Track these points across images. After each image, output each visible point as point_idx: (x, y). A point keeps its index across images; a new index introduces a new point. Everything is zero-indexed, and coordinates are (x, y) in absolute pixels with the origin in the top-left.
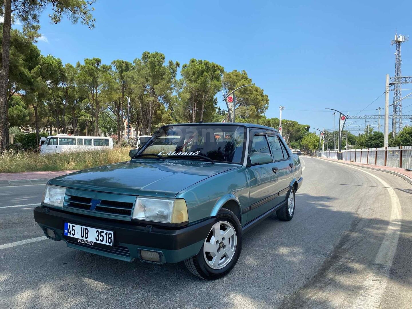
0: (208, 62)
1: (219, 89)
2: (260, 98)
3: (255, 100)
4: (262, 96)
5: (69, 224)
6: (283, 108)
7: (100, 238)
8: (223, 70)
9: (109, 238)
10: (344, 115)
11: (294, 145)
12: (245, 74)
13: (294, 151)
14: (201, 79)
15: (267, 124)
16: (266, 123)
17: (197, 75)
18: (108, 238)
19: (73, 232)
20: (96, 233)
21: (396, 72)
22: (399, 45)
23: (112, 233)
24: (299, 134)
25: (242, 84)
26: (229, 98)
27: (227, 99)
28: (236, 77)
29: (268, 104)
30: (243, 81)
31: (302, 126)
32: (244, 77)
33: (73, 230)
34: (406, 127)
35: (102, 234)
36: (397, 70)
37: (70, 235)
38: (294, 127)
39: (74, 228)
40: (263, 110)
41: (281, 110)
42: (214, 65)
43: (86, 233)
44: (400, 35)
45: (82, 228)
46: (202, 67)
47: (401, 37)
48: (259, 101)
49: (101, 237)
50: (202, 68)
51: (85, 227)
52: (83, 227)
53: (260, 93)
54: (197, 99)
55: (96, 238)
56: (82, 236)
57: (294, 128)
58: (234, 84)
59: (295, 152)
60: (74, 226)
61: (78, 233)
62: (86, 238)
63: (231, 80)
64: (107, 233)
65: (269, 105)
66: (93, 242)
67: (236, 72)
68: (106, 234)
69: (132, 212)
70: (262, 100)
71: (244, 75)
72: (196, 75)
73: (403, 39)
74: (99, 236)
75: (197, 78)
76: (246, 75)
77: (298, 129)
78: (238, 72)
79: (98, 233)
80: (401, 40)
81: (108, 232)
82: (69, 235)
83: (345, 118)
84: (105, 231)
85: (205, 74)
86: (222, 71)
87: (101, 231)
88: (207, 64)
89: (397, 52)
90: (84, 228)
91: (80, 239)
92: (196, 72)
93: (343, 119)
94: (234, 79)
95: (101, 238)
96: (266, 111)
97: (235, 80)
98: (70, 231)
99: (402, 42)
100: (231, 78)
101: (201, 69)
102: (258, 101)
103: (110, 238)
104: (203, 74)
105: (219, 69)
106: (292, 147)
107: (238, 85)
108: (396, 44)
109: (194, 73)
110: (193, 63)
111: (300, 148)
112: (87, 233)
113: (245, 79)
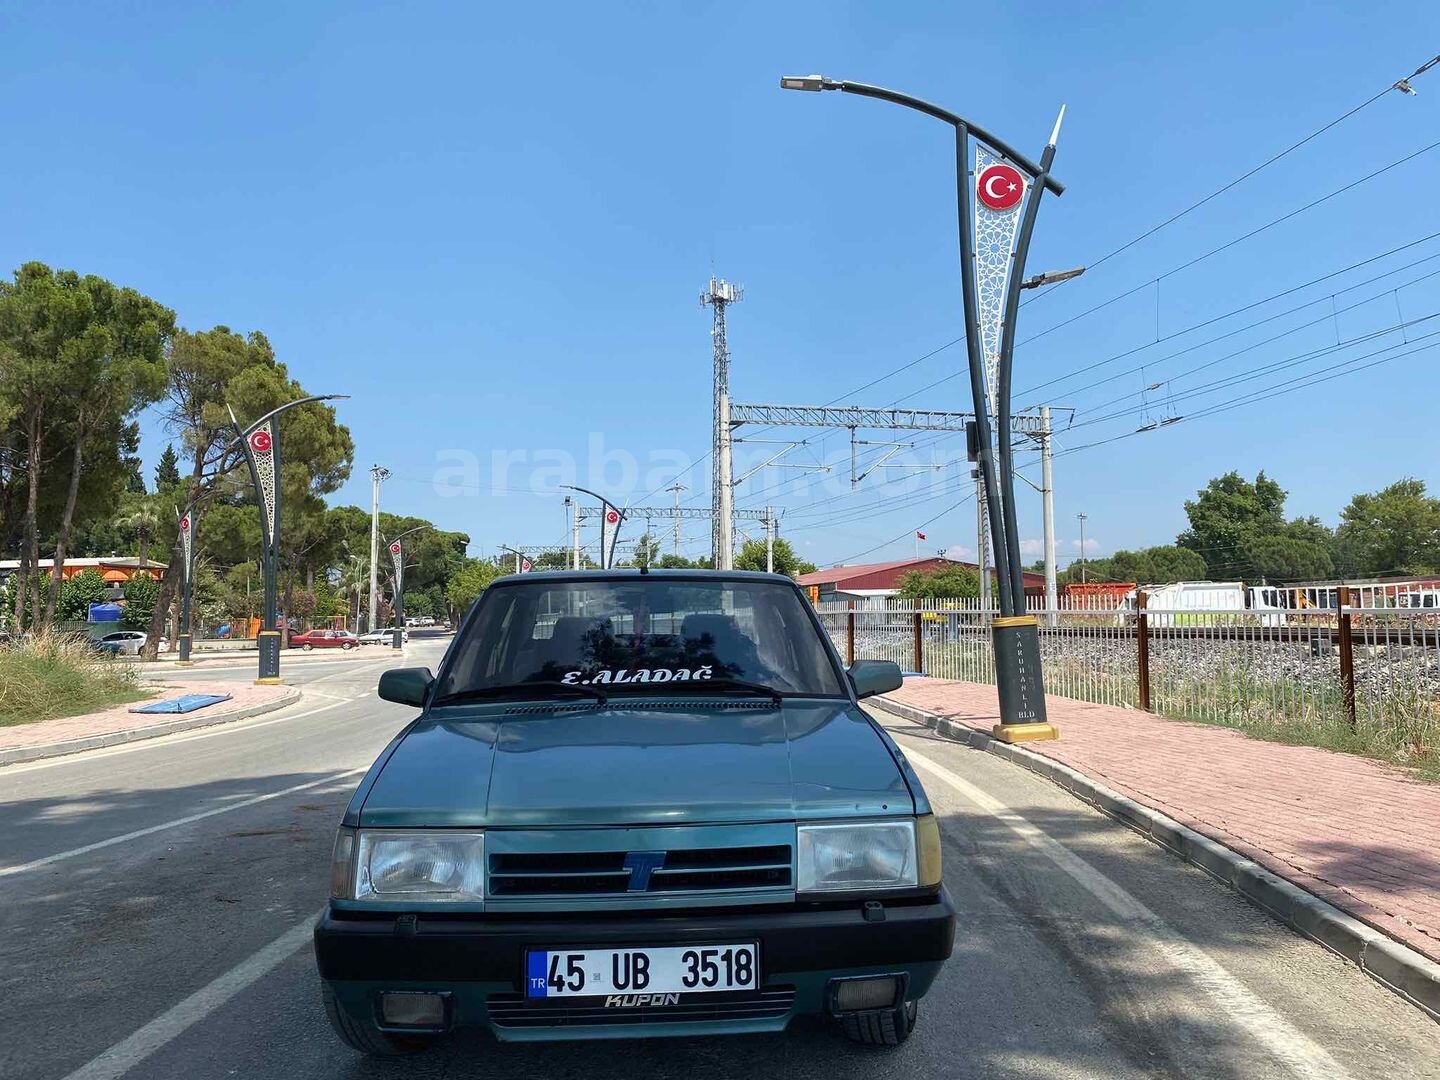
0: (107, 285)
1: (155, 392)
2: (325, 436)
3: (303, 442)
4: (332, 430)
5: (551, 955)
6: (383, 474)
7: (702, 975)
8: (172, 323)
9: (740, 967)
10: (614, 509)
11: (415, 602)
12: (261, 344)
13: (415, 624)
14: (73, 349)
15: (330, 528)
16: (328, 525)
17: (56, 328)
18: (734, 968)
19: (575, 979)
20: (685, 959)
21: (718, 386)
22: (721, 308)
23: (750, 948)
24: (439, 564)
25: (254, 382)
26: (256, 439)
27: (249, 440)
28: (224, 354)
29: (350, 461)
30: (257, 372)
31: (444, 535)
32: (261, 358)
33: (571, 970)
34: (749, 542)
35: (710, 959)
36: (718, 379)
37: (560, 990)
38: (421, 539)
39: (576, 964)
40: (330, 479)
41: (377, 480)
42: (134, 298)
43: (637, 971)
44: (722, 282)
45: (616, 957)
46: (80, 302)
47: (726, 287)
48: (322, 447)
49: (704, 969)
50: (79, 306)
51: (631, 952)
52: (621, 953)
53: (323, 418)
54: (43, 424)
55: (685, 980)
56: (621, 981)
57: (421, 543)
58: (222, 377)
59: (417, 626)
60: (581, 958)
61: (597, 977)
62: (636, 986)
63: (208, 362)
64: (729, 952)
65: (352, 464)
66: (674, 995)
67: (228, 336)
68: (727, 957)
69: (793, 873)
70: (332, 444)
71: (260, 350)
72: (51, 331)
73: (729, 292)
74: (699, 969)
75: (57, 340)
76: (269, 348)
77: (437, 548)
78: (232, 333)
79: (691, 960)
80: (726, 297)
81: (735, 949)
82: (552, 992)
83: (619, 516)
84: (722, 950)
85: (92, 327)
86: (167, 324)
87: (703, 952)
88: (100, 290)
89: (718, 329)
90: (627, 956)
91: (614, 997)
92: (52, 317)
93: (612, 521)
94: (220, 361)
95: (709, 974)
96: (342, 483)
97: (223, 365)
98: (560, 977)
99: (727, 300)
100: (206, 354)
101: (74, 306)
102: (317, 445)
103: (747, 967)
104: (84, 328)
105: (153, 316)
106: (408, 608)
107: (239, 382)
108: (712, 306)
109: (41, 321)
110: (38, 282)
111: (434, 611)
112: (644, 971)
113: (264, 365)
